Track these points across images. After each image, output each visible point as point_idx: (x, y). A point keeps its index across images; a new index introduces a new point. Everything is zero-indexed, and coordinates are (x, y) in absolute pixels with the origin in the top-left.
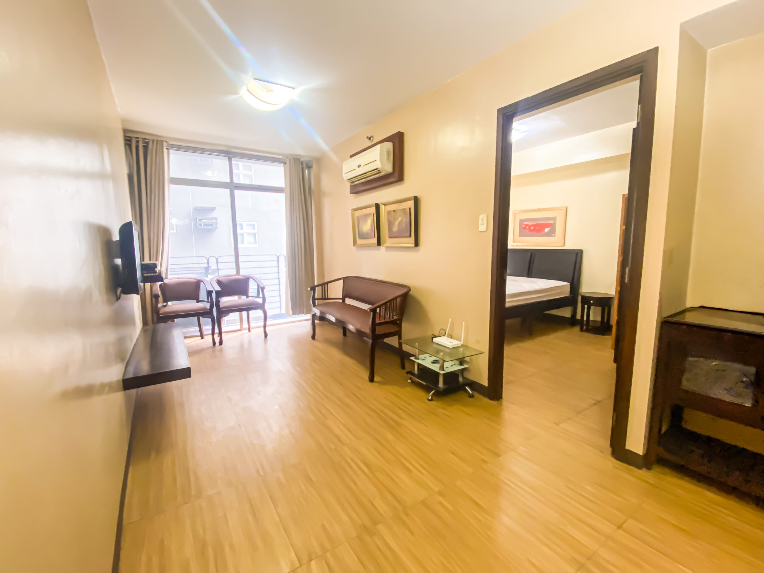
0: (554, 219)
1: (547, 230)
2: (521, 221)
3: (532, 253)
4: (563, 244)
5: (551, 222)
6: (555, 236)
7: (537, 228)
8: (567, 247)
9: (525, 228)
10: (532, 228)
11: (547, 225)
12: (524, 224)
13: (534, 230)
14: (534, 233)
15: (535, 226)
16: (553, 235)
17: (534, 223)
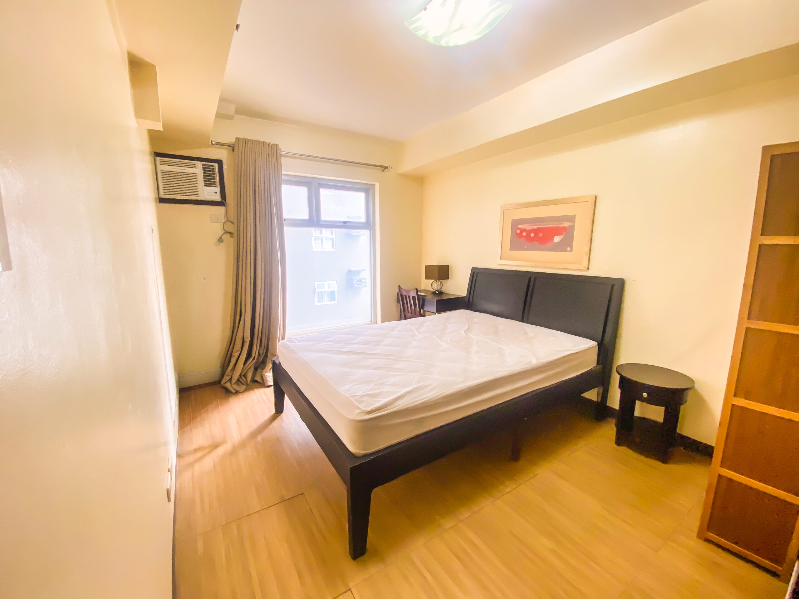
0: (571, 219)
1: (557, 239)
2: (515, 223)
3: (530, 278)
4: (587, 267)
5: (566, 224)
6: (571, 251)
7: (541, 235)
8: (594, 272)
9: (520, 236)
10: (532, 235)
11: (558, 231)
12: (519, 229)
13: (536, 238)
14: (536, 243)
15: (535, 231)
16: (569, 249)
17: (535, 227)
